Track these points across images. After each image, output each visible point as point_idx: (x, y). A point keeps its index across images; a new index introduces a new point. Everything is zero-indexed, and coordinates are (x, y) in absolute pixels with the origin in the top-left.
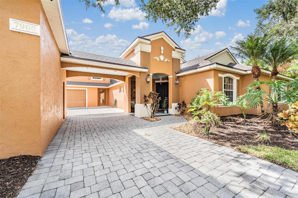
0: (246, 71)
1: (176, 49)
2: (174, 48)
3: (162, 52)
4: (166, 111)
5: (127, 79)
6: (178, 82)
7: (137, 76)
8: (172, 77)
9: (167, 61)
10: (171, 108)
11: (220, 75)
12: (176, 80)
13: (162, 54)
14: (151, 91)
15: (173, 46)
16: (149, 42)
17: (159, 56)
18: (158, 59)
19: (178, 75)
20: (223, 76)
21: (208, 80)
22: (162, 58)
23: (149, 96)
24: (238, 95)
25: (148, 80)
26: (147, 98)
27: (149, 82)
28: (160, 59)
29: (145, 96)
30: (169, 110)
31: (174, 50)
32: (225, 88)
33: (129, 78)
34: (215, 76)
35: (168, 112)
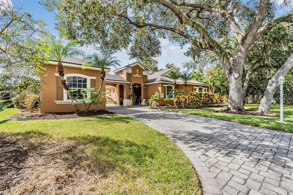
0: (179, 83)
1: (145, 70)
2: (144, 69)
3: (137, 72)
4: (140, 104)
5: (118, 86)
6: (146, 88)
7: (125, 85)
8: (143, 85)
9: (140, 77)
10: (143, 102)
11: (164, 85)
12: (145, 87)
13: (137, 74)
14: (132, 93)
15: (143, 68)
16: (131, 68)
17: (135, 75)
18: (135, 76)
19: (146, 84)
20: (166, 86)
21: (159, 88)
22: (137, 75)
23: (131, 95)
24: (167, 95)
25: (131, 87)
26: (130, 96)
27: (131, 88)
28: (136, 76)
29: (129, 96)
30: (142, 103)
31: (144, 71)
32: (167, 91)
33: (119, 85)
34: (162, 86)
35: (141, 104)
